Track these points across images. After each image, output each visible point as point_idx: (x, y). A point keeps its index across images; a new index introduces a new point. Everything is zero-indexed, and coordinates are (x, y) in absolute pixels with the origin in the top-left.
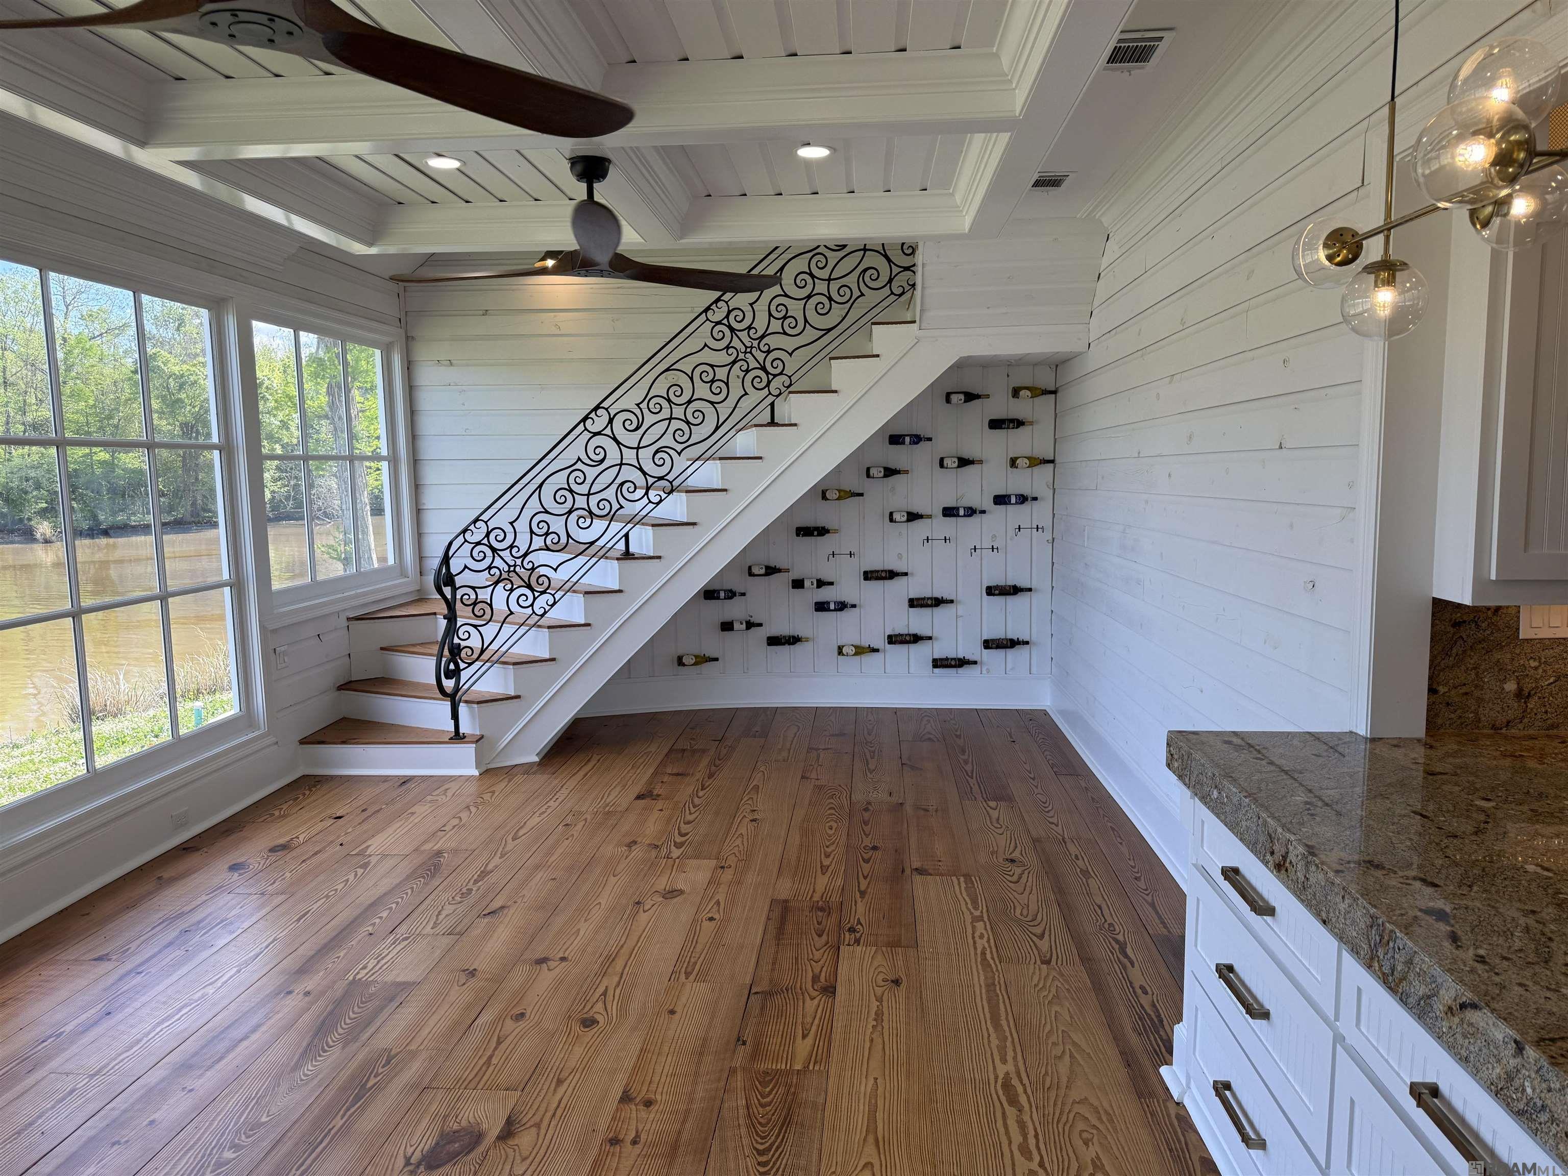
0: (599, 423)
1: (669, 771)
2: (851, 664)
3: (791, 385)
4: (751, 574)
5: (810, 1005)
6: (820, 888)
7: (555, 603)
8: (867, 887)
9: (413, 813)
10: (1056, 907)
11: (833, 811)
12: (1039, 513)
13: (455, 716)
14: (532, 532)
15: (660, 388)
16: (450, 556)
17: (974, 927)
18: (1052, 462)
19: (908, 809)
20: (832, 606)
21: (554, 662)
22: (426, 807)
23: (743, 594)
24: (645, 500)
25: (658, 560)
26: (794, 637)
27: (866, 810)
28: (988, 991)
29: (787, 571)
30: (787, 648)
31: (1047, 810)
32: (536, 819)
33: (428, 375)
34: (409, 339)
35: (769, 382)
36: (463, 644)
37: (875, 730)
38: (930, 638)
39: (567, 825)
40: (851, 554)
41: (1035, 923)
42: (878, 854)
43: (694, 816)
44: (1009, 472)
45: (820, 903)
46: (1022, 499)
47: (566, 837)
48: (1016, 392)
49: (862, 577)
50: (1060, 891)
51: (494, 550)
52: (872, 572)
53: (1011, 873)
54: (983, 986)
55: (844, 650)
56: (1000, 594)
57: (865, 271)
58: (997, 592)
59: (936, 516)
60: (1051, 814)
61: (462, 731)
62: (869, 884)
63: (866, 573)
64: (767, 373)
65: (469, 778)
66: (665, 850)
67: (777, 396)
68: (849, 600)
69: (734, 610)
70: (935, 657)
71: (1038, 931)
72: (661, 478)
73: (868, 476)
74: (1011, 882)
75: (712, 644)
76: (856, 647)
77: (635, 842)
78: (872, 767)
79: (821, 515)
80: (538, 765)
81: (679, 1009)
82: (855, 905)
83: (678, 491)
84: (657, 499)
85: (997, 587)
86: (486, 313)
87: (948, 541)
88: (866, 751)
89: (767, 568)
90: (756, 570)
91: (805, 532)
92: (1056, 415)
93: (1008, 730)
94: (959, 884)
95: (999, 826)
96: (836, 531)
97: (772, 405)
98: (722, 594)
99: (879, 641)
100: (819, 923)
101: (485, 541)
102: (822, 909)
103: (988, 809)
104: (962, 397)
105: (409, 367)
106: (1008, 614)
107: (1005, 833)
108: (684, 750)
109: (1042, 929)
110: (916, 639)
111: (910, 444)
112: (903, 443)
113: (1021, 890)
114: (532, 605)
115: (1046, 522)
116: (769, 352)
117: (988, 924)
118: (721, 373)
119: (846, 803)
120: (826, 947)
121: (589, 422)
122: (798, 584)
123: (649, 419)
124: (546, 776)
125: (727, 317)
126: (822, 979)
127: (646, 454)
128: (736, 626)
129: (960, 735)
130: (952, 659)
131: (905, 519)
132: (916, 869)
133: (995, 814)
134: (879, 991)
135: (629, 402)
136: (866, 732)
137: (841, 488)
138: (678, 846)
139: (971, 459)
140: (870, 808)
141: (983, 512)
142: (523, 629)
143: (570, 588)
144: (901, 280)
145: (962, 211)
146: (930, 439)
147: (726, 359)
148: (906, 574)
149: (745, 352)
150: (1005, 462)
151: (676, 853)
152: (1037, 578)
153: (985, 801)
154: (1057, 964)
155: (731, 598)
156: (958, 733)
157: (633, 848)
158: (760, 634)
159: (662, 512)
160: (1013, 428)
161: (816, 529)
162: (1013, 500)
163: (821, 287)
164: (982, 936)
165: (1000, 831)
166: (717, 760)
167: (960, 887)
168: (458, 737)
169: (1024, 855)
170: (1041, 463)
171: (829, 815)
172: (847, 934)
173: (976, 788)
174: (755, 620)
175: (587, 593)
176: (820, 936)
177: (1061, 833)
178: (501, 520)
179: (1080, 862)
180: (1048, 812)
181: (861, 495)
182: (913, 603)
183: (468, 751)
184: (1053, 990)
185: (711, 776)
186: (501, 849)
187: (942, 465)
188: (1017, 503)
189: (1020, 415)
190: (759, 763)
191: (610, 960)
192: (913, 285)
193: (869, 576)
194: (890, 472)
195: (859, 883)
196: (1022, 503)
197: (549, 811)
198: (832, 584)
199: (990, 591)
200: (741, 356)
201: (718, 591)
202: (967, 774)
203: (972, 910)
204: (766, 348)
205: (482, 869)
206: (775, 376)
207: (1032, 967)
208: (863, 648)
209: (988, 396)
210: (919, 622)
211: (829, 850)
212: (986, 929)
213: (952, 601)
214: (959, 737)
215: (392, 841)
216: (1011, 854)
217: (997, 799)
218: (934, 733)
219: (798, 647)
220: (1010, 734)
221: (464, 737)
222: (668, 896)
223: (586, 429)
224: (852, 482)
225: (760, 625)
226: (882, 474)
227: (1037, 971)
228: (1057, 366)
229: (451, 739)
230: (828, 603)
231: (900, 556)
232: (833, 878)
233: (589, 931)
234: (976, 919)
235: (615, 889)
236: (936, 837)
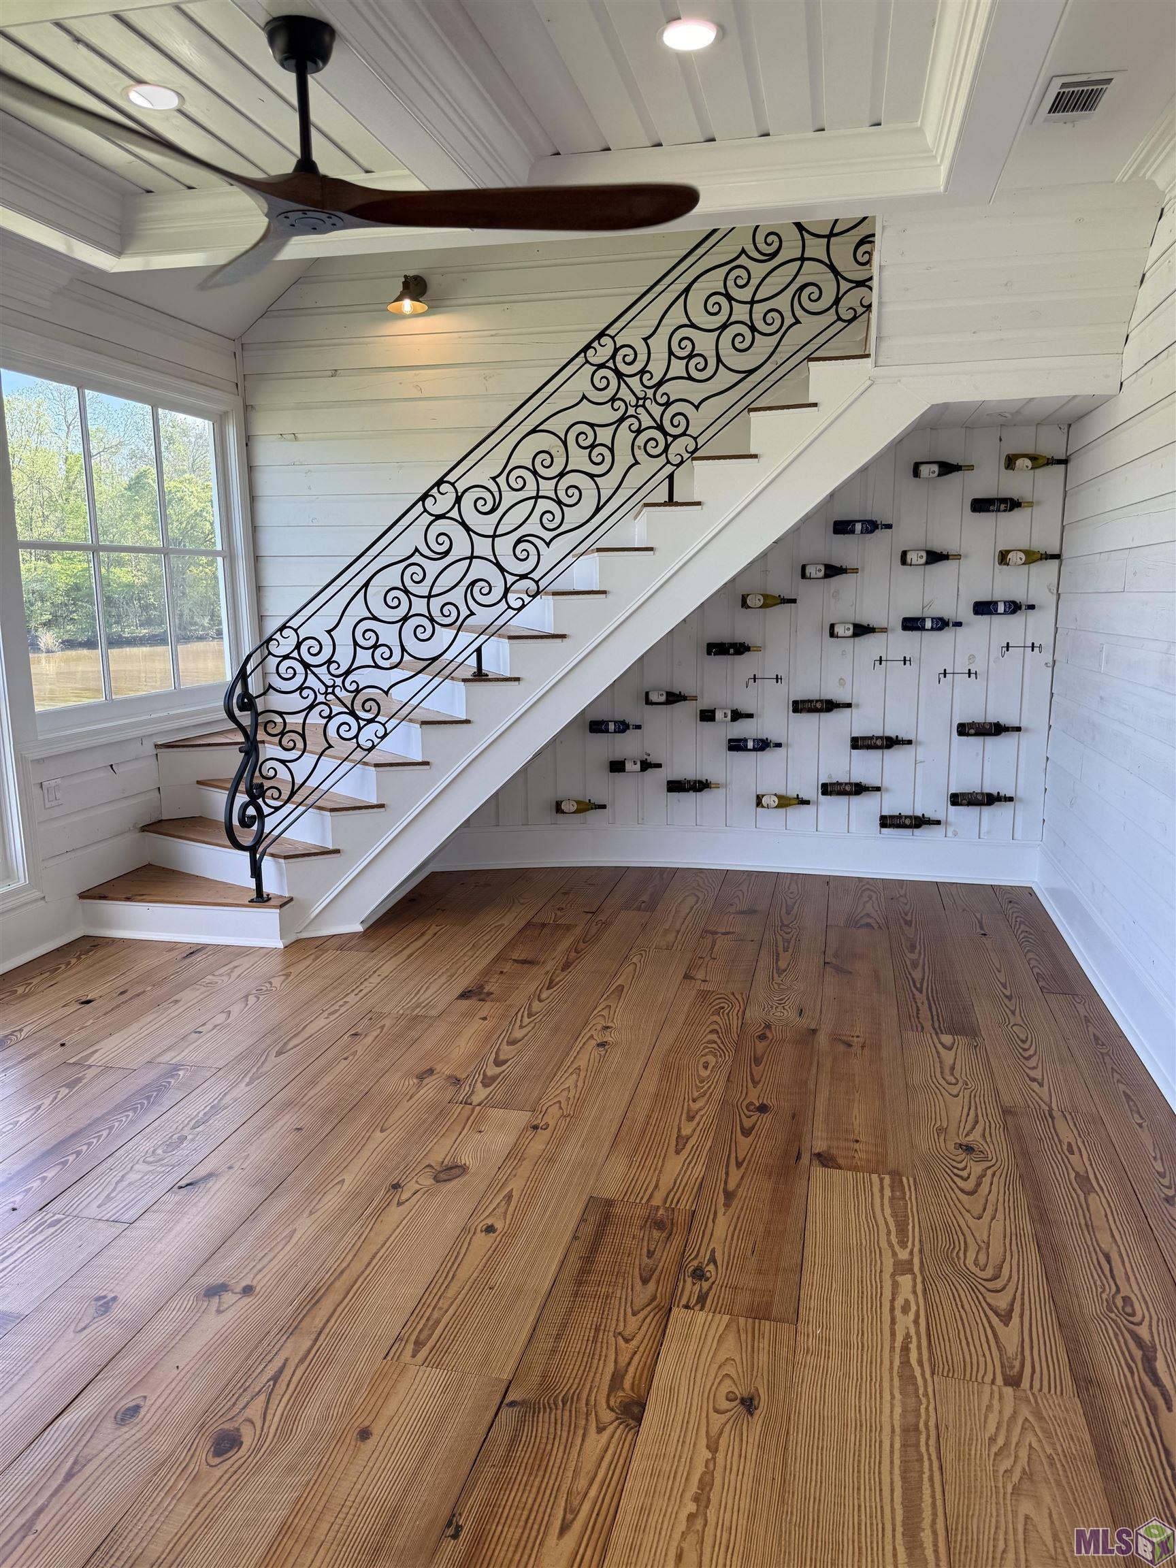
0: (443, 503)
1: (515, 956)
2: (774, 819)
3: (696, 449)
4: (648, 702)
5: (596, 1442)
6: (667, 1181)
7: (386, 735)
8: (738, 1186)
9: (176, 1002)
10: (1033, 1248)
11: (714, 1037)
12: (1036, 626)
13: (256, 872)
14: (356, 644)
15: (523, 457)
16: (248, 672)
17: (895, 1285)
18: (1057, 556)
19: (822, 1039)
20: (750, 745)
21: (383, 809)
22: (198, 993)
23: (638, 727)
24: (503, 605)
25: (517, 683)
26: (700, 782)
27: (762, 1037)
28: (904, 1445)
29: (695, 698)
30: (691, 795)
31: (1026, 1054)
32: (321, 1022)
33: (268, 452)
34: (247, 408)
35: (667, 446)
36: (267, 784)
37: (796, 908)
38: (878, 789)
39: (356, 1034)
40: (777, 679)
41: (998, 1284)
42: (767, 1118)
43: (525, 1031)
44: (997, 571)
45: (661, 1212)
46: (1014, 607)
47: (345, 1055)
48: (1010, 462)
49: (791, 708)
50: (1041, 1215)
51: (307, 666)
52: (803, 702)
53: (964, 1174)
54: (898, 1430)
55: (764, 801)
56: (977, 734)
57: (802, 288)
58: (972, 731)
59: (893, 630)
60: (1032, 1063)
61: (266, 889)
62: (742, 1178)
63: (795, 703)
64: (665, 434)
65: (269, 952)
66: (467, 1088)
67: (678, 466)
68: (774, 737)
69: (628, 746)
70: (883, 814)
71: (1002, 1302)
72: (524, 577)
73: (803, 576)
74: (962, 1191)
75: (599, 786)
76: (780, 797)
77: (431, 1071)
78: (782, 964)
79: (743, 627)
80: (360, 937)
81: (377, 1430)
82: (714, 1222)
83: (546, 594)
84: (518, 604)
85: (972, 725)
86: (335, 373)
87: (908, 663)
88: (780, 939)
89: (669, 694)
90: (654, 697)
91: (717, 649)
92: (1065, 492)
93: (978, 915)
94: (882, 1189)
95: (954, 1081)
96: (758, 649)
97: (671, 477)
98: (612, 727)
99: (809, 790)
100: (650, 1254)
101: (295, 654)
102: (660, 1225)
103: (939, 1046)
104: (935, 468)
105: (248, 442)
106: (986, 762)
107: (961, 1094)
108: (544, 925)
109: (1010, 1298)
110: (859, 789)
111: (862, 533)
112: (853, 532)
113: (977, 1209)
114: (356, 737)
115: (1046, 639)
116: (668, 404)
117: (919, 1280)
118: (604, 436)
119: (735, 1023)
120: (649, 1308)
121: (429, 501)
122: (707, 716)
123: (509, 498)
124: (362, 954)
125: (613, 357)
126: (627, 1384)
127: (504, 546)
128: (629, 766)
129: (911, 921)
130: (906, 817)
131: (850, 632)
132: (819, 1155)
133: (949, 1058)
134: (717, 1420)
135: (481, 475)
136: (784, 910)
137: (768, 593)
138: (487, 1082)
139: (945, 553)
140: (769, 1034)
141: (959, 624)
142: (347, 765)
143: (405, 714)
144: (851, 300)
145: (935, 157)
146: (889, 526)
147: (611, 416)
148: (849, 705)
149: (637, 406)
150: (991, 557)
151: (481, 1093)
152: (1031, 715)
153: (937, 1033)
154: (1031, 1387)
155: (623, 731)
156: (908, 918)
157: (425, 1081)
158: (658, 778)
159: (525, 621)
160: (1005, 511)
161: (733, 645)
162: (1001, 608)
163: (741, 312)
164: (905, 1309)
165: (955, 1090)
166: (581, 943)
167: (882, 1197)
168: (261, 898)
169: (988, 1140)
170: (1041, 559)
171: (708, 1042)
172: (689, 1280)
173: (924, 1009)
174: (652, 759)
175: (424, 723)
176: (645, 1281)
177: (1047, 1099)
178: (316, 628)
179: (1075, 1159)
180: (1028, 1059)
181: (794, 601)
182: (858, 743)
183: (269, 917)
184: (1023, 1453)
185: (566, 966)
186: (255, 1069)
187: (904, 561)
188: (1005, 613)
189: (1014, 494)
190: (634, 950)
191: (313, 1302)
192: (869, 307)
193: (799, 707)
194: (832, 571)
195: (727, 1174)
196: (1014, 612)
197: (343, 1010)
198: (751, 716)
199: (963, 730)
200: (631, 411)
201: (606, 723)
202: (915, 986)
203: (897, 1248)
204: (664, 400)
205: (215, 1102)
206: (675, 437)
207: (987, 1389)
208: (790, 799)
209: (971, 468)
210: (864, 766)
211: (695, 1106)
212: (914, 1292)
213: (909, 742)
214: (908, 923)
215: (127, 1045)
216: (967, 1135)
217: (954, 1030)
218: (874, 914)
219: (705, 796)
220: (980, 923)
221: (269, 899)
222: (443, 1176)
223: (425, 510)
224: (780, 584)
225: (659, 766)
226: (822, 574)
227: (996, 1402)
228: (1070, 426)
229: (252, 901)
230: (745, 740)
231: (842, 682)
232: (691, 1162)
233: (306, 1235)
234: (903, 1267)
235: (374, 1155)
236: (857, 1095)
